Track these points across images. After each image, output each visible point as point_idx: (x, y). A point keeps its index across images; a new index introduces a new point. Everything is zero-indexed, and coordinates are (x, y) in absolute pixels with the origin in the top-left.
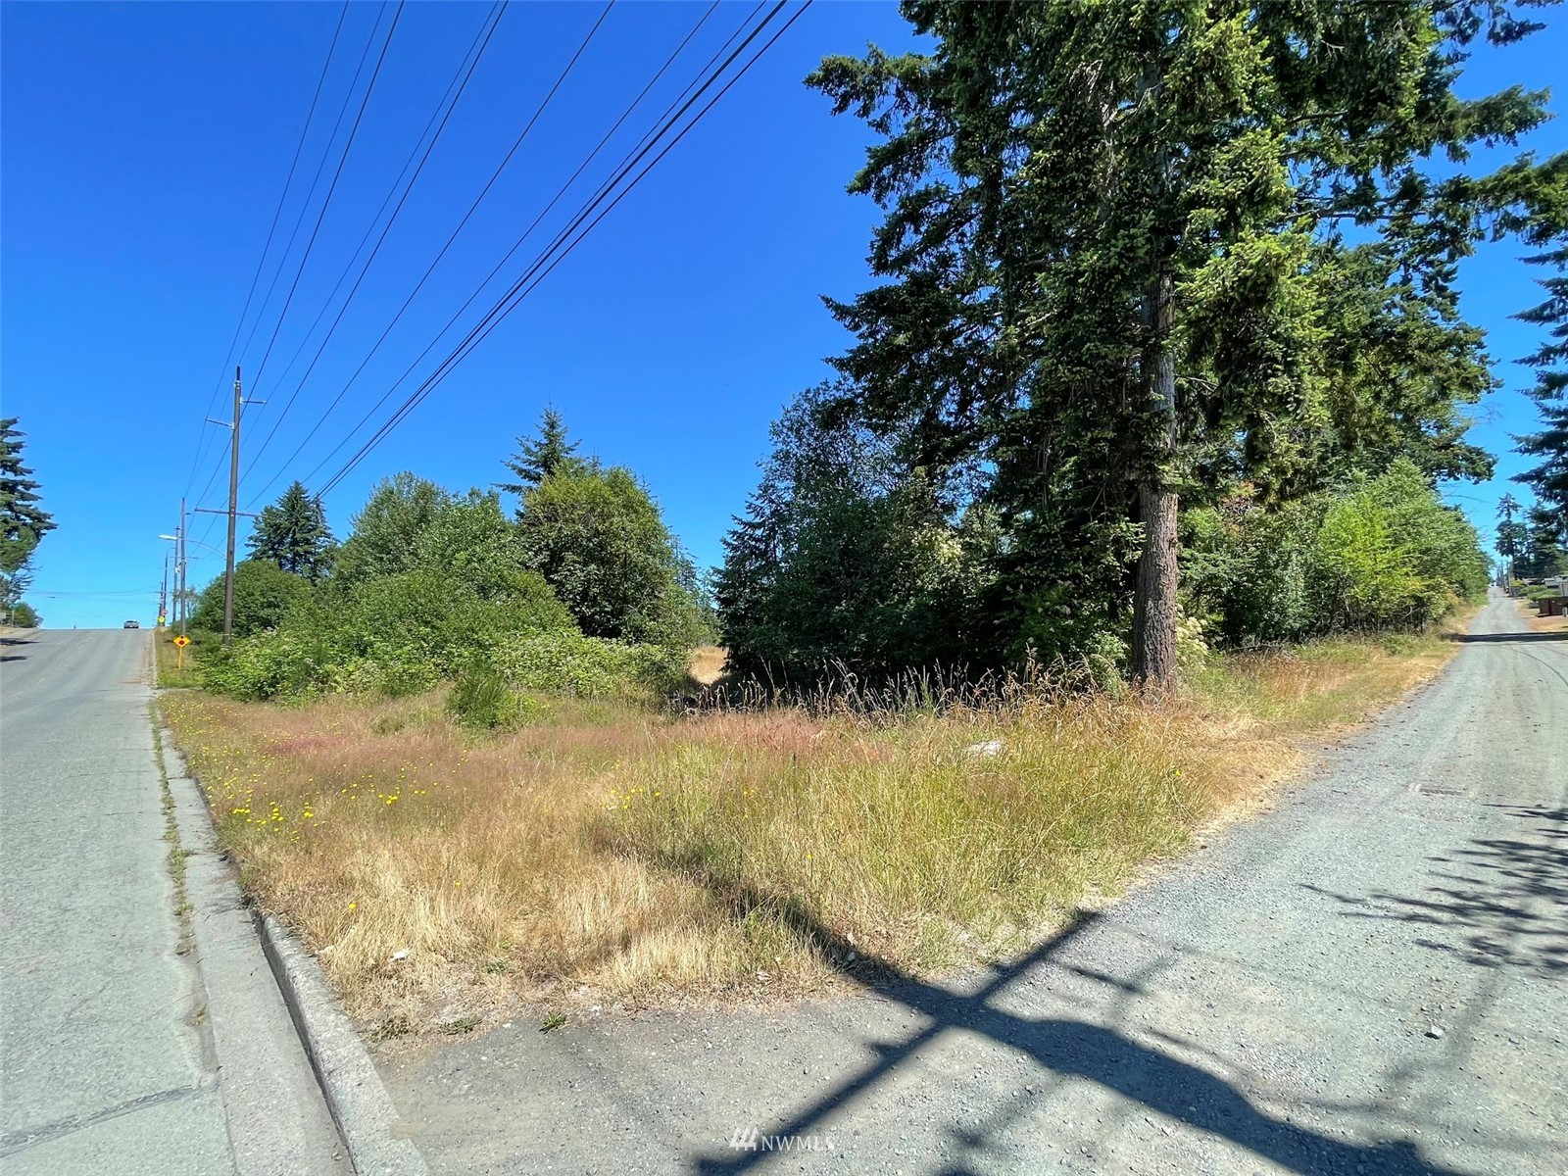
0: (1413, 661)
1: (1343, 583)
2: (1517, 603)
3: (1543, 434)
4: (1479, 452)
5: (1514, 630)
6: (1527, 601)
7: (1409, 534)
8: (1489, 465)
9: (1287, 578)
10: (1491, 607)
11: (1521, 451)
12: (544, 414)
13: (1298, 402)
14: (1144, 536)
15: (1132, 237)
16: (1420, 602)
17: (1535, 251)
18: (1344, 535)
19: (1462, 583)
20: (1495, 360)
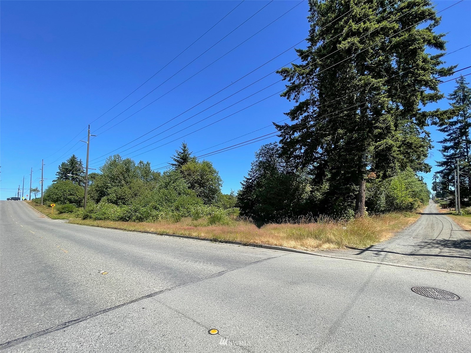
0: (410, 219)
1: (394, 199)
2: (437, 205)
3: (443, 161)
4: (427, 165)
5: (435, 212)
6: (439, 204)
7: (410, 187)
8: (430, 168)
9: (381, 197)
10: (430, 206)
11: (437, 166)
12: (182, 144)
13: (395, 168)
14: (359, 189)
15: (364, 133)
16: (412, 204)
17: (439, 128)
18: (395, 187)
19: (422, 199)
20: (433, 141)
